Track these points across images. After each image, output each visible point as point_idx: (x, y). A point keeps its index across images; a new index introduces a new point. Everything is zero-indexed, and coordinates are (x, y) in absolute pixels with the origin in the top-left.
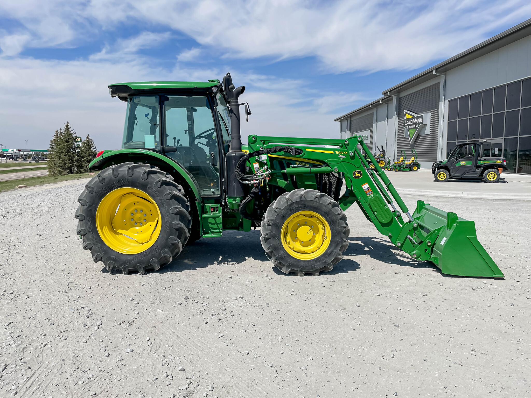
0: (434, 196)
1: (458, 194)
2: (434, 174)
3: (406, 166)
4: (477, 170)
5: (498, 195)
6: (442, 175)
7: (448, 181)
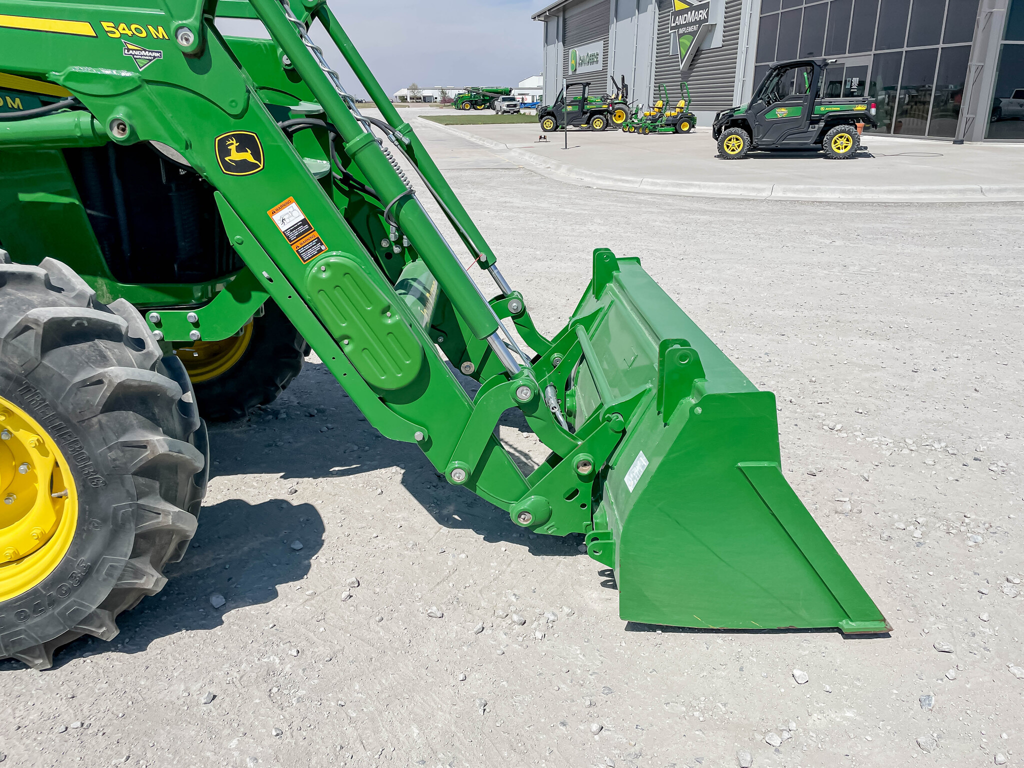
0: (706, 198)
1: (763, 190)
2: (717, 139)
3: (667, 120)
4: (810, 129)
5: (853, 191)
6: (734, 142)
7: (746, 156)
